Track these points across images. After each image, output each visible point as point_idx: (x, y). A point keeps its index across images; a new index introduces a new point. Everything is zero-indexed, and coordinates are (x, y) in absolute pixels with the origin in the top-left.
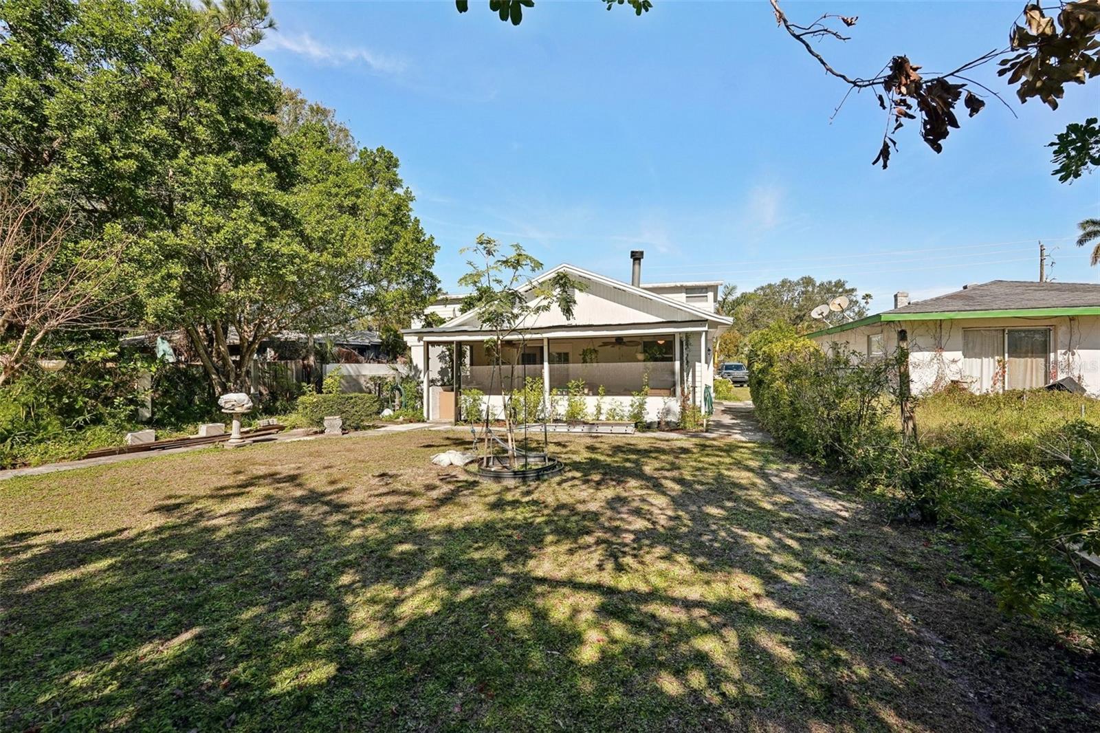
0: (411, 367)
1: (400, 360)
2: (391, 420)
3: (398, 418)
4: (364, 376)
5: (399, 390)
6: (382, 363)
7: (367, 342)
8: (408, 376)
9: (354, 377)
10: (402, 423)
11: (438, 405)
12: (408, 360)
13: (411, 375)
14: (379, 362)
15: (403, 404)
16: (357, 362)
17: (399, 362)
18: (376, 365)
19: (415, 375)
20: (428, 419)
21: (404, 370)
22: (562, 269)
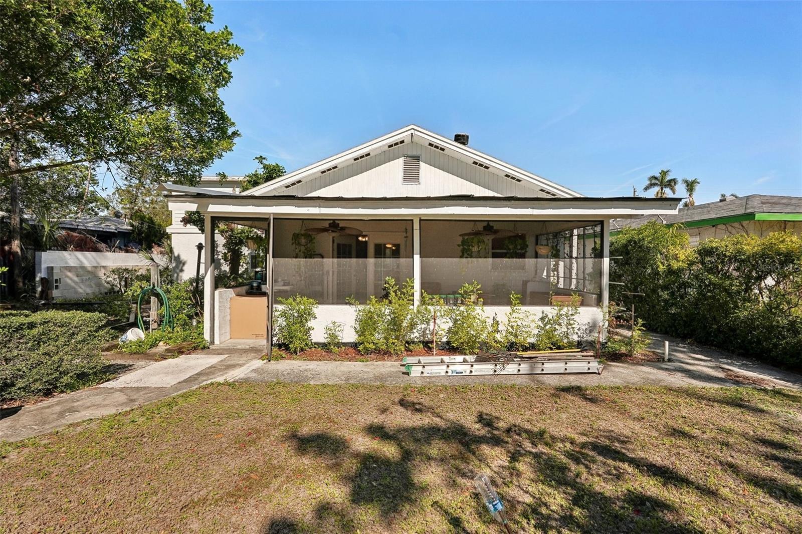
0: (171, 257)
1: (156, 250)
2: (142, 352)
3: (154, 345)
4: (104, 267)
5: (157, 295)
6: (132, 252)
7: (112, 228)
8: (167, 268)
9: (90, 269)
10: (163, 358)
11: (228, 318)
12: (167, 249)
13: (170, 267)
14: (127, 251)
15: (165, 319)
16: (96, 250)
17: (155, 252)
18: (123, 255)
19: (177, 267)
20: (212, 342)
21: (162, 261)
22: (410, 132)
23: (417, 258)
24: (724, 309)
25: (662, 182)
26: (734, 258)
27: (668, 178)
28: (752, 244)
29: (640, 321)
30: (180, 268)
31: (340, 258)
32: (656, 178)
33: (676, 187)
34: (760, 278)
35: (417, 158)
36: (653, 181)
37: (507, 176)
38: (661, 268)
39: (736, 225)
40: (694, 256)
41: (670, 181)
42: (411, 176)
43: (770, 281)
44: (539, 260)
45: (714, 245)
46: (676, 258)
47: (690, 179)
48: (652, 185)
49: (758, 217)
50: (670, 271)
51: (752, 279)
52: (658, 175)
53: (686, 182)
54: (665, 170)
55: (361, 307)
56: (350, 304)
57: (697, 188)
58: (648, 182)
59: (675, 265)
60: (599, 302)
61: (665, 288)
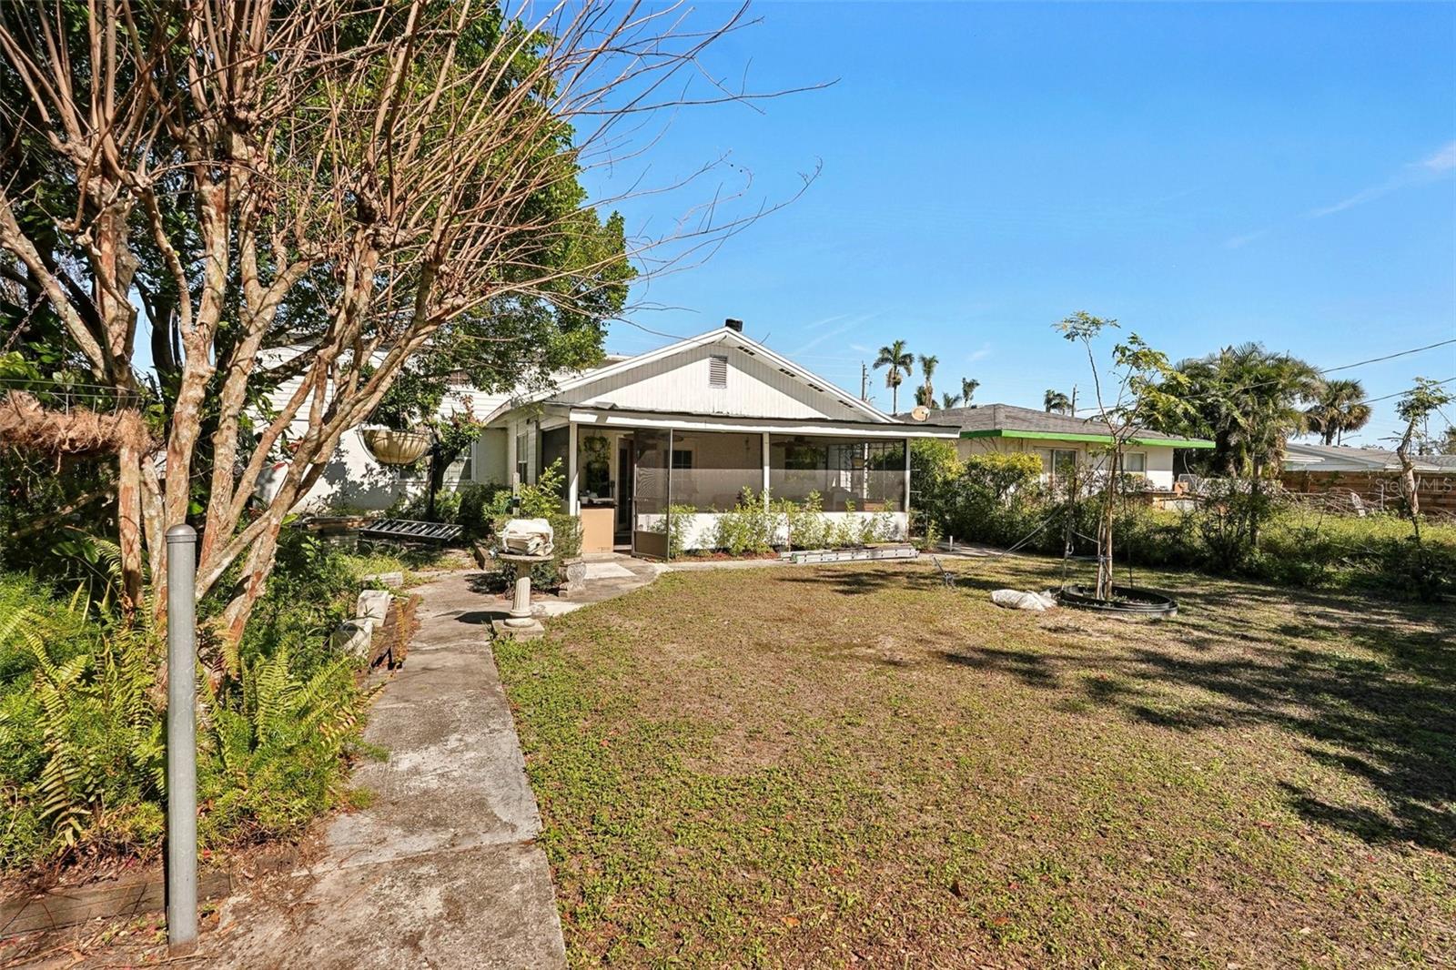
22: (723, 335)
23: (767, 469)
24: (984, 513)
25: (895, 357)
26: (991, 472)
27: (903, 353)
28: (1002, 460)
29: (933, 521)
30: (267, 476)
31: (680, 467)
32: (889, 352)
33: (912, 366)
34: (1006, 487)
35: (725, 360)
36: (886, 355)
37: (811, 385)
38: (939, 479)
39: (988, 439)
40: (963, 470)
41: (905, 356)
42: (718, 379)
43: (1012, 489)
44: (829, 472)
45: (978, 460)
46: (950, 470)
47: (928, 357)
48: (884, 360)
49: (1004, 433)
50: (947, 483)
51: (1001, 488)
52: (891, 347)
53: (923, 359)
54: (900, 341)
55: (720, 515)
56: (710, 512)
57: (936, 368)
58: (880, 356)
59: (950, 477)
60: (902, 509)
61: (941, 497)
